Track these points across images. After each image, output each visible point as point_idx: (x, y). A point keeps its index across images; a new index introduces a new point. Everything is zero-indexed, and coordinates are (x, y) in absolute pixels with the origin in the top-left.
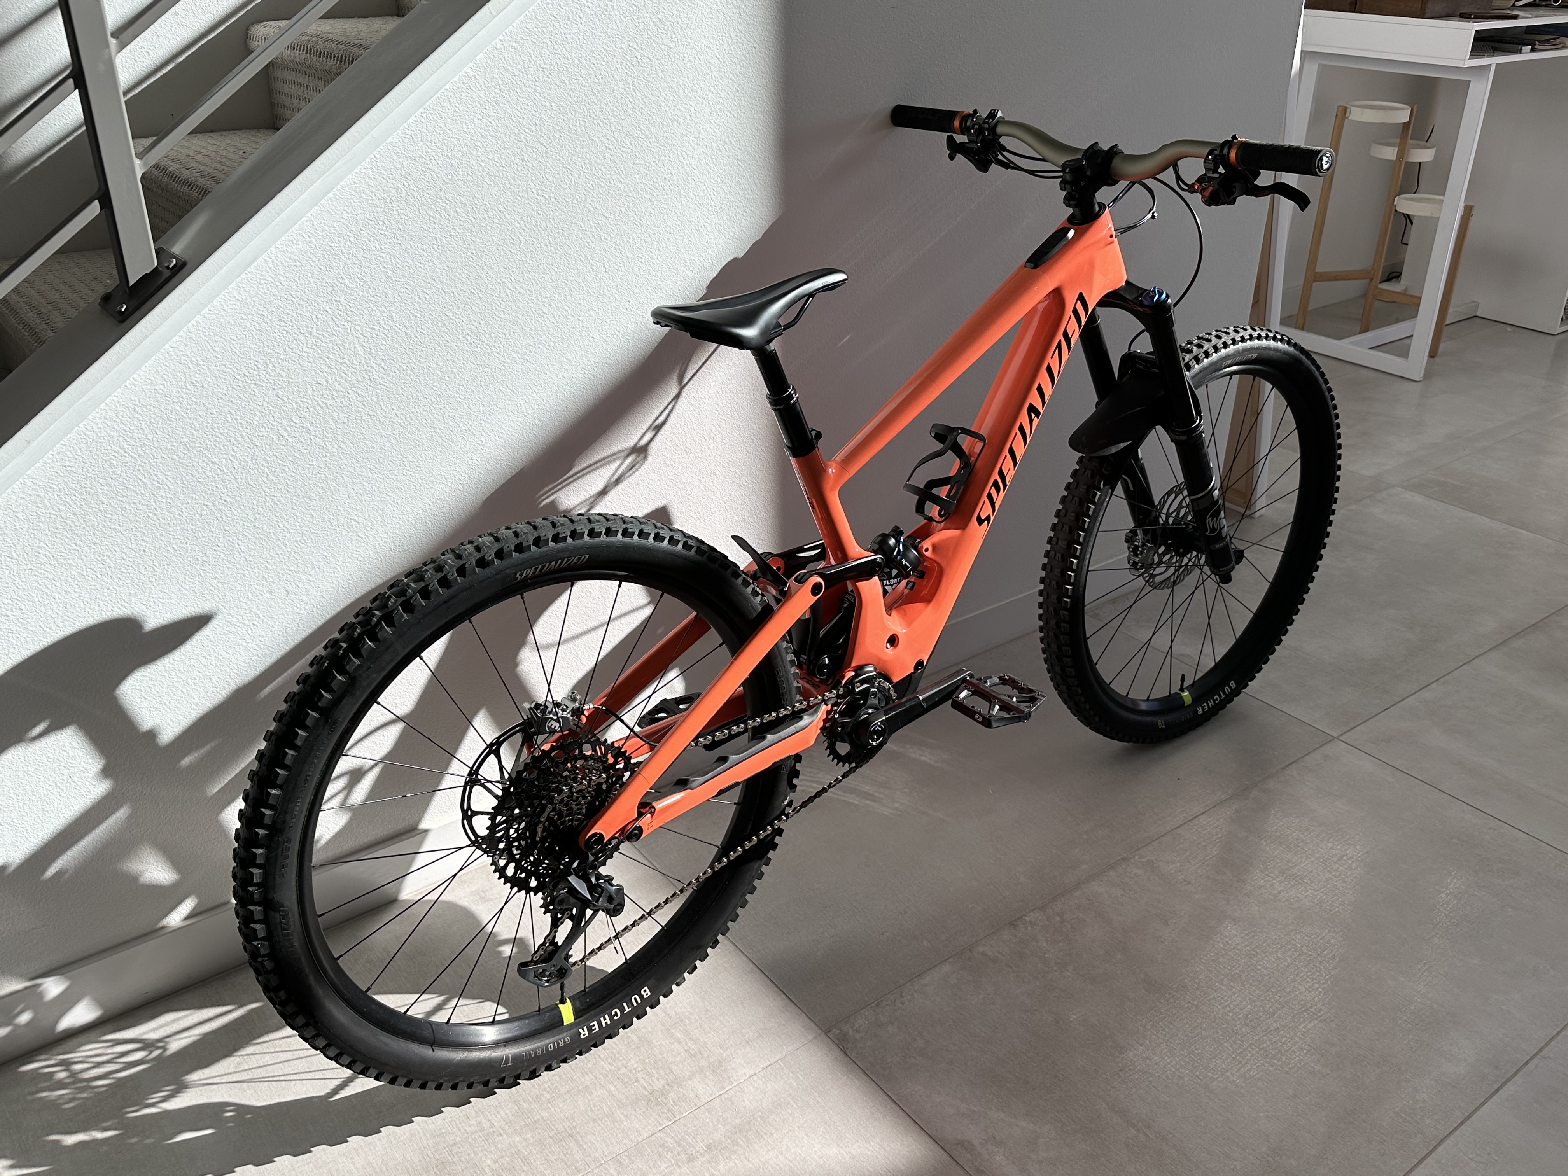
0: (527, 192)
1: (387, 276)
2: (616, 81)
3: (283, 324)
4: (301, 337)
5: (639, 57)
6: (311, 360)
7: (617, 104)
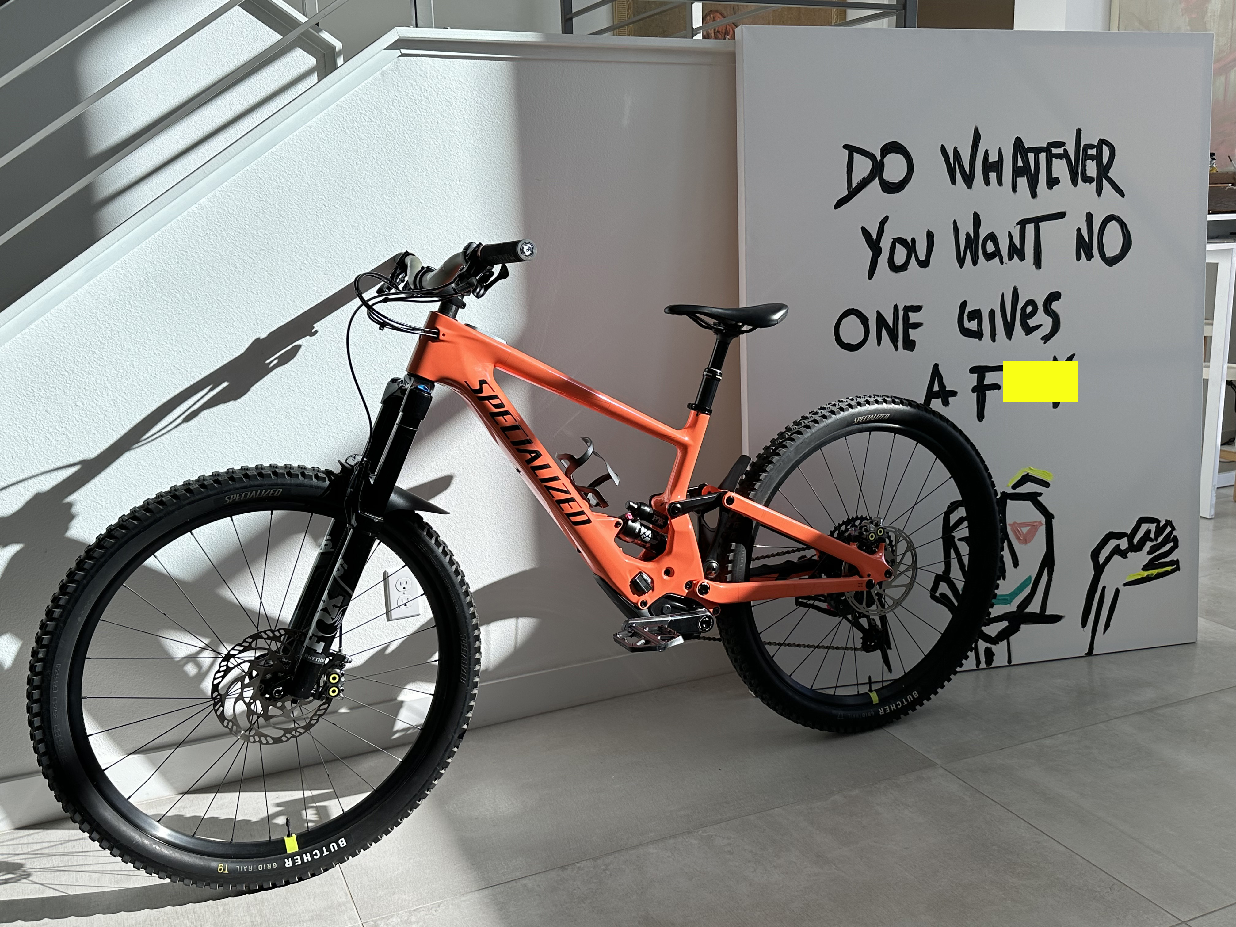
0: (239, 288)
1: (130, 337)
2: (309, 220)
3: (53, 364)
4: (65, 373)
5: (327, 205)
6: (72, 389)
7: (309, 235)
